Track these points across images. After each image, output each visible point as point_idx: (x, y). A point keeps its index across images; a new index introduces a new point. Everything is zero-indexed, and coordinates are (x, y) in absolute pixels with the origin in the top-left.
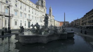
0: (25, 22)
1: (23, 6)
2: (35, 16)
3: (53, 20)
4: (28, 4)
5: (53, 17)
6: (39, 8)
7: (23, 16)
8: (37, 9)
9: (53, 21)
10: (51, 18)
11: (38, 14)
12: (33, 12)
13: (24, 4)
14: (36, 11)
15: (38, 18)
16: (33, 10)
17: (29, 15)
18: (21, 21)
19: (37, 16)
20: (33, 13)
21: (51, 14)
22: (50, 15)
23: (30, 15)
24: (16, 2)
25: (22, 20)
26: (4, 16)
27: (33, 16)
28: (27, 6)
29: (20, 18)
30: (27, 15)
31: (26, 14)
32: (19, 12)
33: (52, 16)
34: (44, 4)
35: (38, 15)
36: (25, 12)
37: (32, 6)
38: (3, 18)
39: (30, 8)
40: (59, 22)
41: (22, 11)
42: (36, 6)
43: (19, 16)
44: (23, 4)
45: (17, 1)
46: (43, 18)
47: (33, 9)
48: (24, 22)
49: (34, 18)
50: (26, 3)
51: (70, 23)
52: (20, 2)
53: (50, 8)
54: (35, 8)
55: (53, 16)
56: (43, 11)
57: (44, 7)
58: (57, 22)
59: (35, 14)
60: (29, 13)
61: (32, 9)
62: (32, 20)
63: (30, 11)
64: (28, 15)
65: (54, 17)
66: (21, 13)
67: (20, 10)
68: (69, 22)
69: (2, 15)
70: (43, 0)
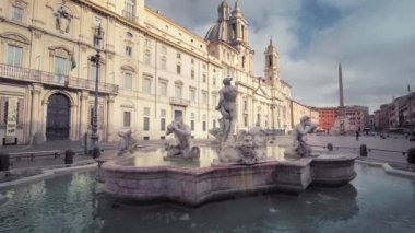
0: (163, 112)
1: (153, 51)
2: (204, 86)
3: (286, 103)
4: (176, 41)
5: (285, 90)
6: (221, 52)
7: (153, 92)
8: (211, 58)
9: (285, 108)
10: (276, 92)
11: (214, 79)
12: (193, 72)
13: (159, 44)
14: (204, 67)
15: (214, 93)
16: (193, 62)
17: (179, 84)
18: (147, 110)
19: (211, 89)
20: (193, 76)
21: (276, 76)
22: (271, 78)
23: (182, 84)
24: (128, 38)
25: (151, 105)
26: (85, 94)
27: (192, 89)
28: (169, 48)
29: (142, 99)
30: (171, 86)
31: (164, 82)
32: (140, 74)
33: (278, 85)
34: (242, 35)
35: (214, 83)
36: (161, 74)
37: (189, 48)
38: (84, 101)
39: (183, 55)
40: (316, 110)
41: (150, 71)
42: (208, 47)
43: (140, 90)
44: (153, 42)
45: (131, 35)
47: (196, 61)
48: (159, 113)
49: (199, 96)
50: (168, 37)
51: (371, 113)
52: (142, 35)
54: (201, 54)
55: (282, 82)
56: (236, 62)
57: (243, 48)
58: (306, 110)
59: (204, 81)
60: (177, 78)
61: (189, 58)
62: (192, 104)
63: (182, 70)
64: (176, 83)
65: (290, 87)
66: (148, 77)
67: (142, 69)
68: (367, 108)
69: (80, 90)
70: (236, 18)
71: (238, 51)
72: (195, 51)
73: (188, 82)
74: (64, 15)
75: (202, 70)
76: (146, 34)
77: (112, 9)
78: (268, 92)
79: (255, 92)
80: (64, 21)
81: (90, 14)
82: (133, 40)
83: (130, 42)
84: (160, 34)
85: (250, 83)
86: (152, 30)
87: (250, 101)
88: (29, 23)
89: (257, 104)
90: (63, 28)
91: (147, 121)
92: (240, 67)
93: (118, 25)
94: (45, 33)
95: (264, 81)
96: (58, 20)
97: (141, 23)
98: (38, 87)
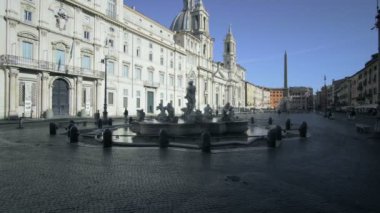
0: (139, 93)
1: (130, 43)
2: (171, 71)
3: (240, 85)
4: (148, 34)
5: (241, 73)
6: (185, 41)
7: (130, 76)
8: (177, 47)
9: (239, 89)
10: (233, 75)
11: (180, 65)
12: (162, 59)
13: (135, 36)
14: (171, 54)
15: (180, 77)
16: (162, 50)
17: (151, 70)
18: (125, 91)
19: (177, 73)
20: (162, 62)
21: (232, 62)
22: (228, 63)
23: (153, 69)
24: (111, 33)
25: (129, 87)
26: (80, 79)
27: (162, 74)
28: (143, 40)
29: (122, 82)
30: (145, 71)
31: (139, 68)
32: (120, 61)
33: (235, 69)
34: (204, 26)
35: (180, 68)
36: (137, 61)
37: (160, 39)
38: (79, 85)
39: (154, 45)
40: (268, 90)
41: (129, 59)
42: (175, 37)
43: (121, 75)
44: (130, 34)
45: (112, 30)
46: (199, 76)
47: (165, 49)
48: (135, 93)
49: (168, 80)
50: (142, 31)
52: (121, 29)
53: (228, 36)
54: (169, 44)
55: (238, 66)
56: (198, 50)
58: (259, 90)
59: (172, 66)
60: (150, 64)
61: (159, 48)
62: (162, 86)
63: (154, 57)
64: (148, 68)
65: (245, 70)
66: (126, 65)
67: (122, 57)
68: (311, 89)
69: (76, 76)
70: (198, 11)
71: (200, 40)
72: (164, 41)
73: (158, 68)
74: (63, 16)
75: (170, 58)
76: (125, 29)
77: (97, 9)
78: (226, 75)
79: (214, 75)
80: (62, 21)
81: (82, 15)
82: (115, 34)
83: (113, 36)
84: (136, 28)
85: (210, 68)
86: (129, 25)
87: (209, 82)
88: (37, 24)
89: (216, 85)
90: (62, 26)
91: (125, 100)
92: (201, 54)
93: (103, 22)
94: (49, 31)
95: (222, 65)
96: (58, 21)
97: (121, 19)
98: (46, 74)
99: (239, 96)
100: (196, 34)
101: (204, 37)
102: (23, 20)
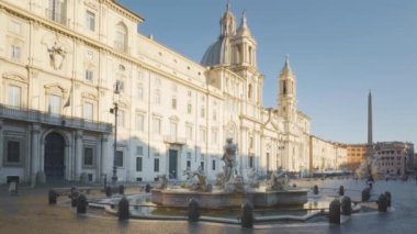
1: (146, 84)
2: (202, 121)
3: (303, 140)
4: (171, 72)
5: (305, 124)
6: (223, 81)
8: (211, 88)
9: (301, 145)
10: (291, 126)
11: (215, 113)
12: (190, 106)
13: (153, 76)
14: (203, 99)
15: (215, 130)
16: (190, 94)
17: (174, 120)
19: (211, 123)
20: (189, 111)
21: (291, 107)
22: (284, 109)
23: (177, 119)
24: (122, 72)
26: (80, 133)
27: (189, 125)
29: (135, 138)
31: (158, 118)
32: (133, 109)
33: (294, 117)
34: (249, 59)
35: (215, 118)
36: (154, 109)
37: (186, 78)
38: (79, 141)
39: (179, 86)
40: (345, 147)
41: (144, 107)
42: (208, 74)
43: (133, 127)
44: (147, 73)
45: (123, 68)
46: (241, 128)
47: (194, 92)
48: (152, 152)
49: (197, 133)
50: (162, 68)
52: (135, 67)
53: (285, 71)
54: (199, 84)
55: (299, 113)
56: (241, 92)
58: (329, 147)
59: (203, 116)
60: (173, 112)
61: (185, 89)
63: (178, 103)
64: (171, 119)
65: (309, 118)
66: (141, 114)
67: (136, 105)
69: (75, 130)
70: (241, 38)
71: (244, 77)
72: (193, 81)
73: (184, 117)
74: (58, 51)
75: (200, 103)
76: (139, 66)
77: (104, 41)
78: (281, 126)
79: (263, 126)
80: (58, 57)
81: (83, 48)
82: (126, 73)
83: (123, 76)
84: (154, 64)
85: (257, 116)
86: (146, 61)
87: (257, 137)
88: (26, 63)
89: (267, 141)
90: (57, 64)
91: (139, 161)
92: (245, 98)
93: (110, 57)
94: (41, 70)
95: (276, 112)
96: (52, 57)
97: (134, 54)
98: (36, 127)
99: (301, 156)
100: (238, 69)
101: (249, 74)
102: (9, 58)
